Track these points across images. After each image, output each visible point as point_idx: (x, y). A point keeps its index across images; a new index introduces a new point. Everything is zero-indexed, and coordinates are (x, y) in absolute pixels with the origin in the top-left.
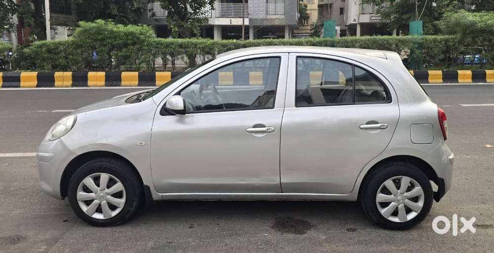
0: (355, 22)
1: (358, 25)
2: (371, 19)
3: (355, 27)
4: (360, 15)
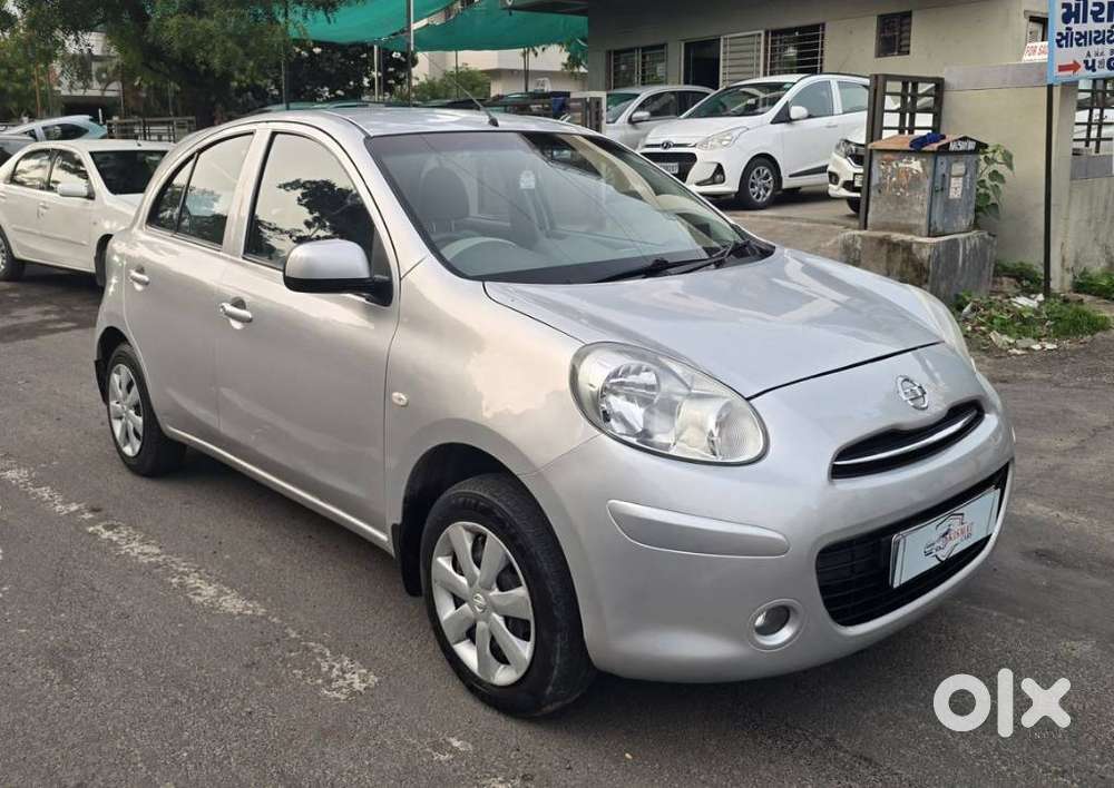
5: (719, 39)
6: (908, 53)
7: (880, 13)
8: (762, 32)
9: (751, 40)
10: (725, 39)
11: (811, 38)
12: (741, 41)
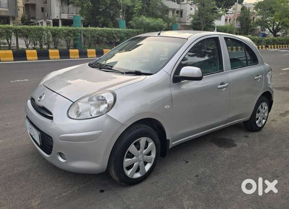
0: (58, 18)
1: (60, 20)
2: (68, 17)
3: (57, 21)
4: (62, 14)
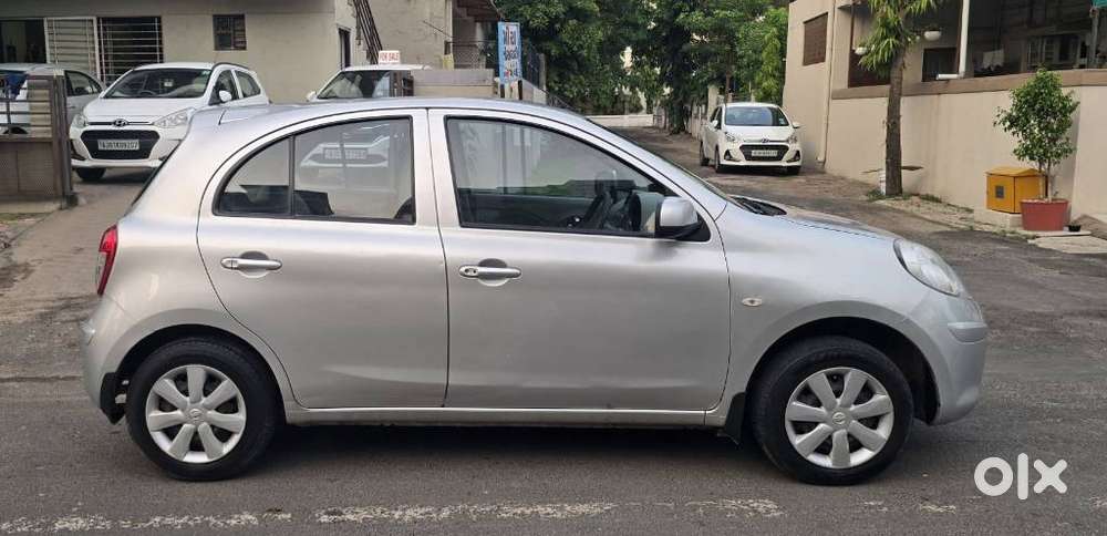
5: (43, 21)
6: (244, 48)
7: (215, 13)
8: (95, 19)
9: (81, 24)
10: (48, 21)
11: (145, 28)
12: (70, 24)
